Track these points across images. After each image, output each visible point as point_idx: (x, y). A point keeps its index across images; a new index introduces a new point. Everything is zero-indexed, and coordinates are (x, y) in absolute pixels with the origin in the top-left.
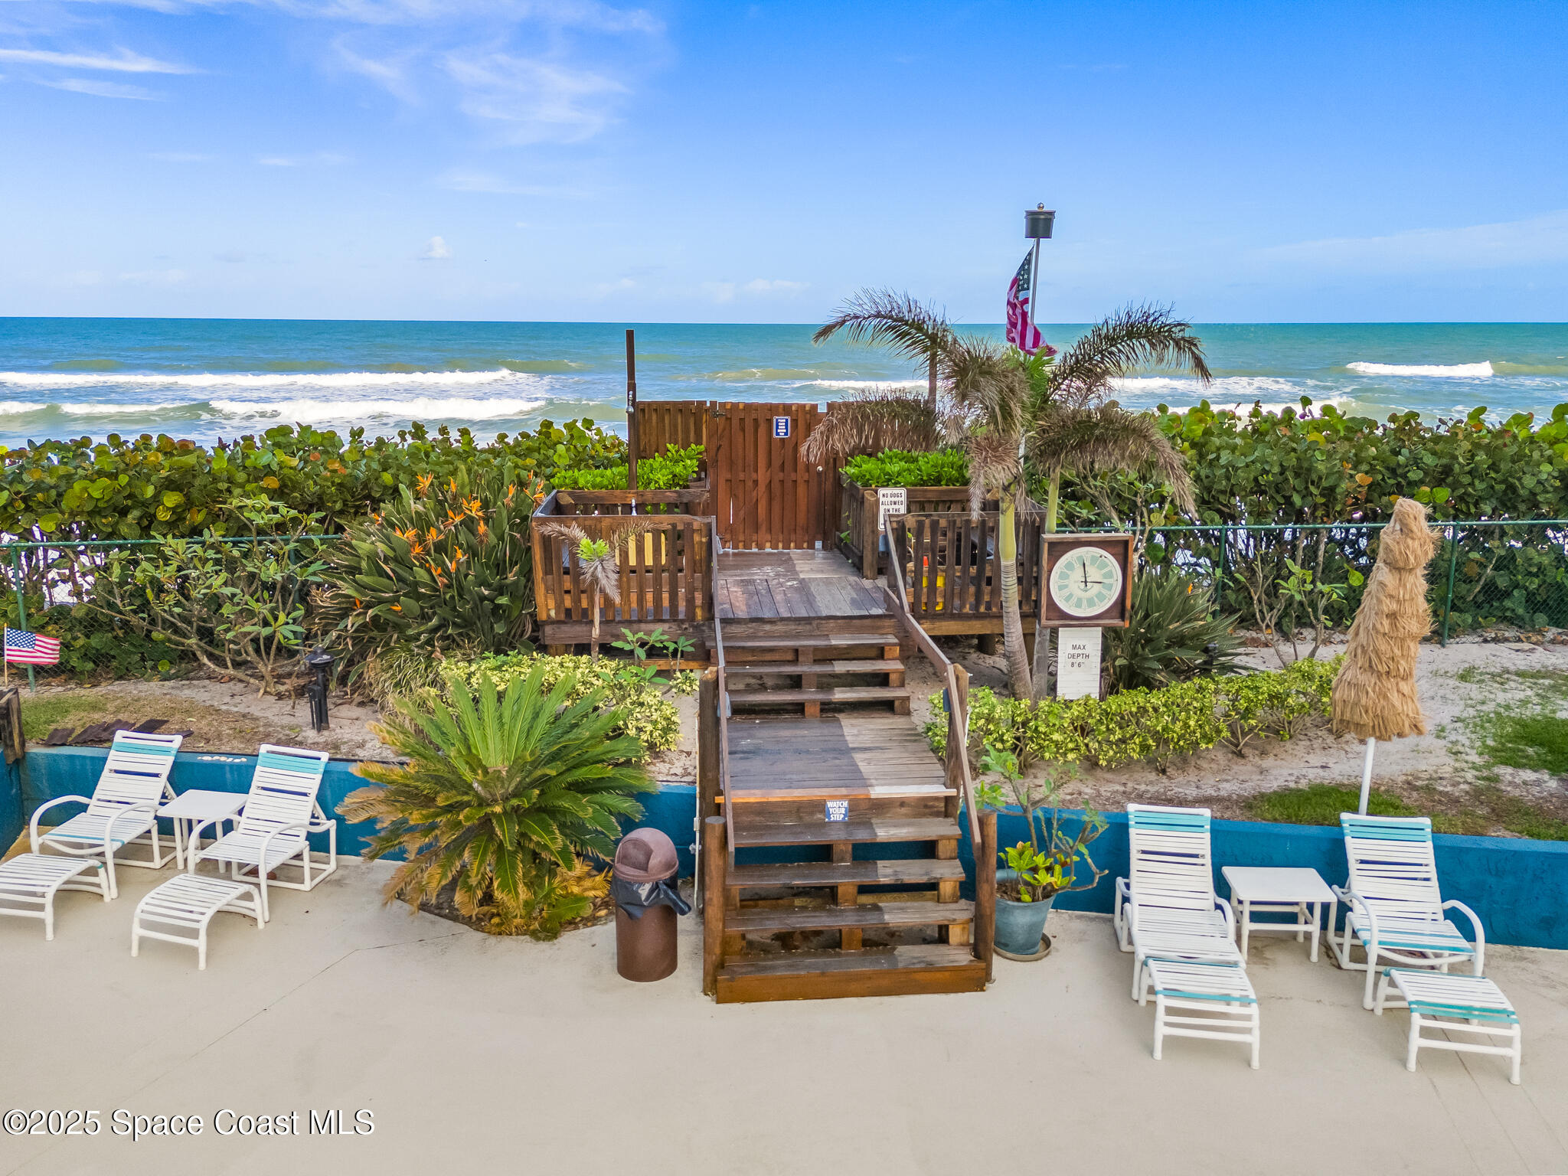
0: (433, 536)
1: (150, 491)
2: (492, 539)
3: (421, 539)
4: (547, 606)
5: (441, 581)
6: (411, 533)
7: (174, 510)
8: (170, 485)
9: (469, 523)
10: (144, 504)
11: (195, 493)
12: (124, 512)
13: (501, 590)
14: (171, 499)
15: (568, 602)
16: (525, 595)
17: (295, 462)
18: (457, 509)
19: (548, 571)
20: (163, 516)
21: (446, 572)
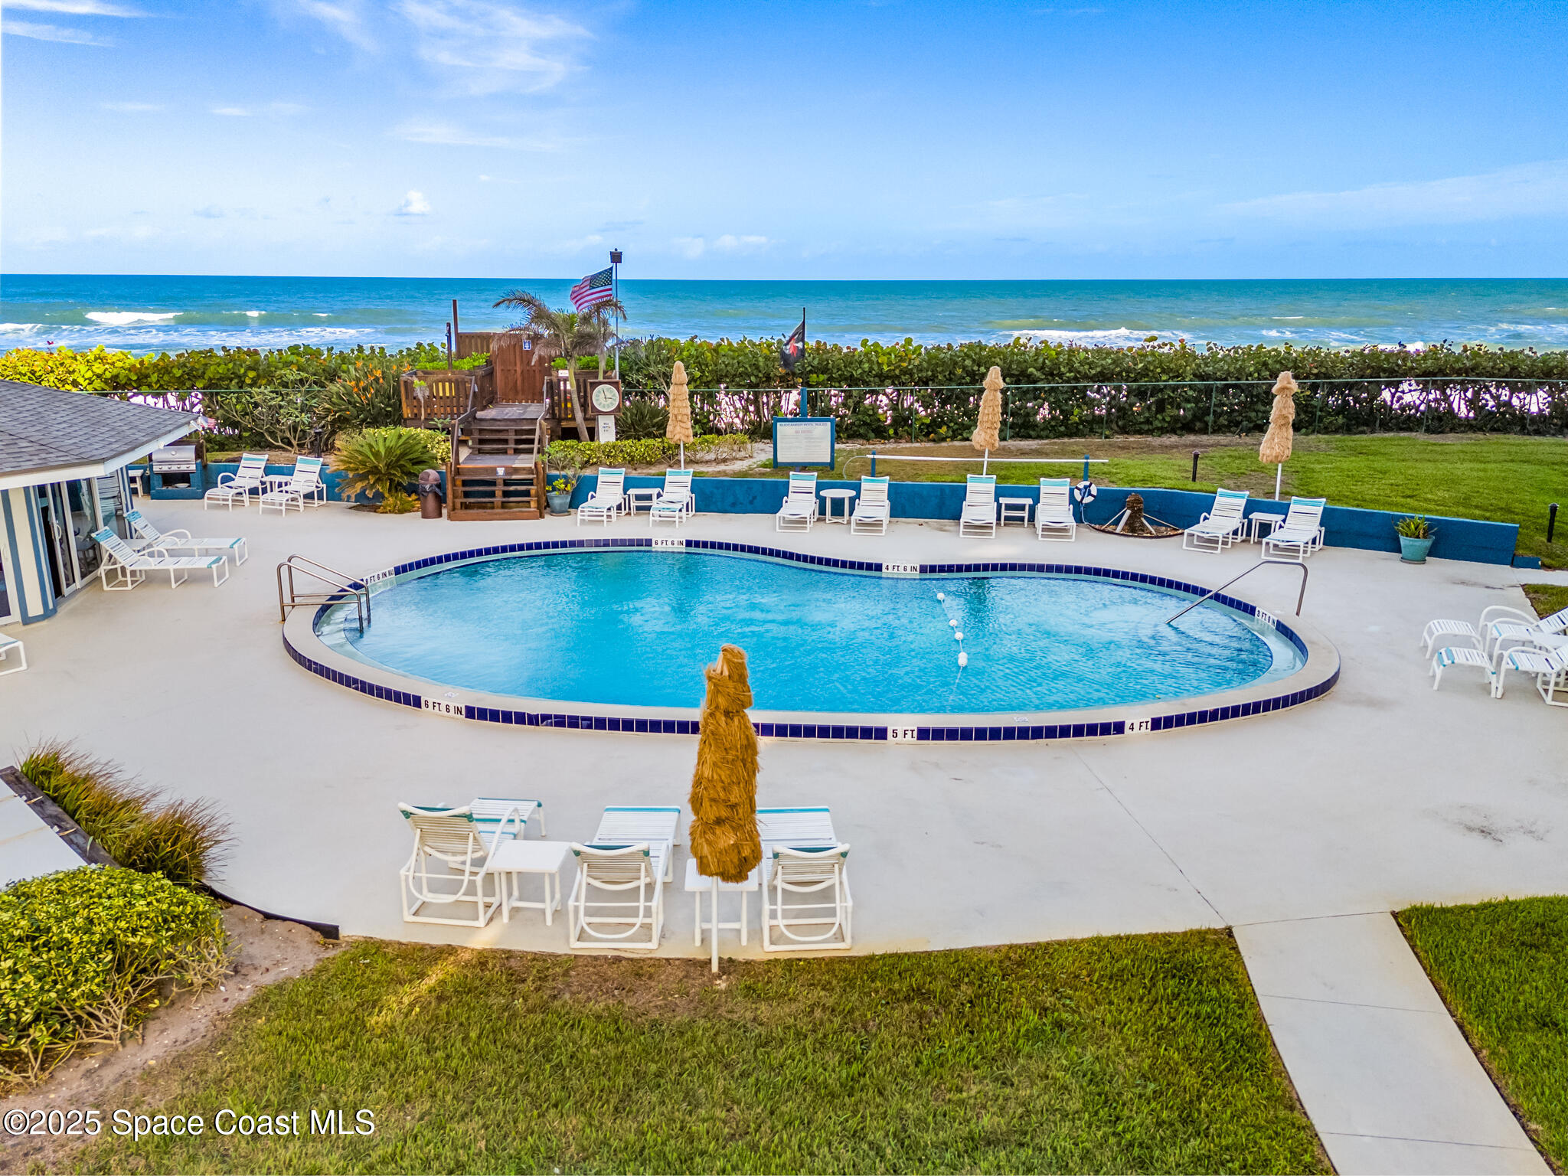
0: (362, 384)
1: (242, 371)
2: (386, 386)
3: (357, 385)
4: (407, 412)
5: (365, 402)
6: (353, 383)
7: (252, 379)
8: (250, 368)
9: (377, 380)
10: (239, 377)
11: (261, 372)
12: (231, 380)
13: (388, 405)
14: (252, 374)
15: (416, 411)
16: (398, 407)
17: (303, 360)
18: (372, 375)
19: (407, 398)
20: (248, 381)
21: (367, 398)
